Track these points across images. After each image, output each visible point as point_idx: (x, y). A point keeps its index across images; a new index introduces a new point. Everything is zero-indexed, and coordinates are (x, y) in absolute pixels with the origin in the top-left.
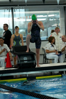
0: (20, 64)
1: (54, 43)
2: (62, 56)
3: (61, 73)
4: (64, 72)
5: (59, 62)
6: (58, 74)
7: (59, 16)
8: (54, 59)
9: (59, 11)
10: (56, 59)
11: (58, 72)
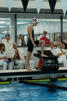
1: (4, 50)
2: (11, 63)
3: (10, 80)
4: (13, 79)
5: (7, 69)
6: (6, 81)
7: (9, 23)
8: (3, 66)
9: (10, 19)
10: (5, 66)
11: (6, 79)
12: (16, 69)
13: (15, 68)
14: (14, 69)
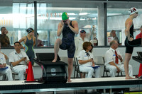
0: (46, 77)
12: (107, 77)
13: (105, 75)
14: (103, 77)
